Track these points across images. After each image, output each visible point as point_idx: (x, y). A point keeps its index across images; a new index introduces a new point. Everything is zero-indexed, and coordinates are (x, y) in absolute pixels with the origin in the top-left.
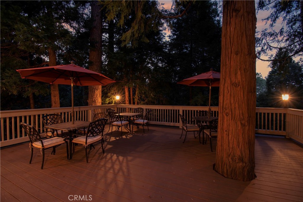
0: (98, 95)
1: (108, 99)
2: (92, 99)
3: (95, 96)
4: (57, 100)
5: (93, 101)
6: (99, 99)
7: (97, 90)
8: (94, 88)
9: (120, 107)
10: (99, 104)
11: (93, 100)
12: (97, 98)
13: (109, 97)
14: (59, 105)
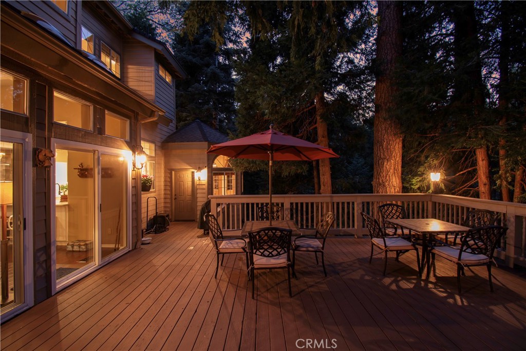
0: (391, 171)
1: (419, 180)
2: (379, 179)
3: (384, 174)
4: (326, 180)
5: (380, 184)
6: (394, 180)
7: (387, 160)
8: (382, 156)
9: (441, 201)
10: (393, 190)
11: (379, 181)
12: (388, 178)
13: (421, 175)
14: (330, 188)
